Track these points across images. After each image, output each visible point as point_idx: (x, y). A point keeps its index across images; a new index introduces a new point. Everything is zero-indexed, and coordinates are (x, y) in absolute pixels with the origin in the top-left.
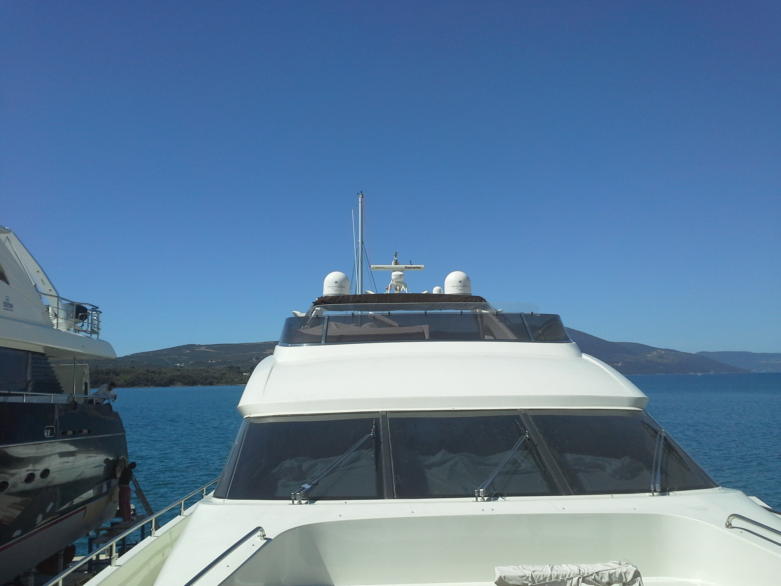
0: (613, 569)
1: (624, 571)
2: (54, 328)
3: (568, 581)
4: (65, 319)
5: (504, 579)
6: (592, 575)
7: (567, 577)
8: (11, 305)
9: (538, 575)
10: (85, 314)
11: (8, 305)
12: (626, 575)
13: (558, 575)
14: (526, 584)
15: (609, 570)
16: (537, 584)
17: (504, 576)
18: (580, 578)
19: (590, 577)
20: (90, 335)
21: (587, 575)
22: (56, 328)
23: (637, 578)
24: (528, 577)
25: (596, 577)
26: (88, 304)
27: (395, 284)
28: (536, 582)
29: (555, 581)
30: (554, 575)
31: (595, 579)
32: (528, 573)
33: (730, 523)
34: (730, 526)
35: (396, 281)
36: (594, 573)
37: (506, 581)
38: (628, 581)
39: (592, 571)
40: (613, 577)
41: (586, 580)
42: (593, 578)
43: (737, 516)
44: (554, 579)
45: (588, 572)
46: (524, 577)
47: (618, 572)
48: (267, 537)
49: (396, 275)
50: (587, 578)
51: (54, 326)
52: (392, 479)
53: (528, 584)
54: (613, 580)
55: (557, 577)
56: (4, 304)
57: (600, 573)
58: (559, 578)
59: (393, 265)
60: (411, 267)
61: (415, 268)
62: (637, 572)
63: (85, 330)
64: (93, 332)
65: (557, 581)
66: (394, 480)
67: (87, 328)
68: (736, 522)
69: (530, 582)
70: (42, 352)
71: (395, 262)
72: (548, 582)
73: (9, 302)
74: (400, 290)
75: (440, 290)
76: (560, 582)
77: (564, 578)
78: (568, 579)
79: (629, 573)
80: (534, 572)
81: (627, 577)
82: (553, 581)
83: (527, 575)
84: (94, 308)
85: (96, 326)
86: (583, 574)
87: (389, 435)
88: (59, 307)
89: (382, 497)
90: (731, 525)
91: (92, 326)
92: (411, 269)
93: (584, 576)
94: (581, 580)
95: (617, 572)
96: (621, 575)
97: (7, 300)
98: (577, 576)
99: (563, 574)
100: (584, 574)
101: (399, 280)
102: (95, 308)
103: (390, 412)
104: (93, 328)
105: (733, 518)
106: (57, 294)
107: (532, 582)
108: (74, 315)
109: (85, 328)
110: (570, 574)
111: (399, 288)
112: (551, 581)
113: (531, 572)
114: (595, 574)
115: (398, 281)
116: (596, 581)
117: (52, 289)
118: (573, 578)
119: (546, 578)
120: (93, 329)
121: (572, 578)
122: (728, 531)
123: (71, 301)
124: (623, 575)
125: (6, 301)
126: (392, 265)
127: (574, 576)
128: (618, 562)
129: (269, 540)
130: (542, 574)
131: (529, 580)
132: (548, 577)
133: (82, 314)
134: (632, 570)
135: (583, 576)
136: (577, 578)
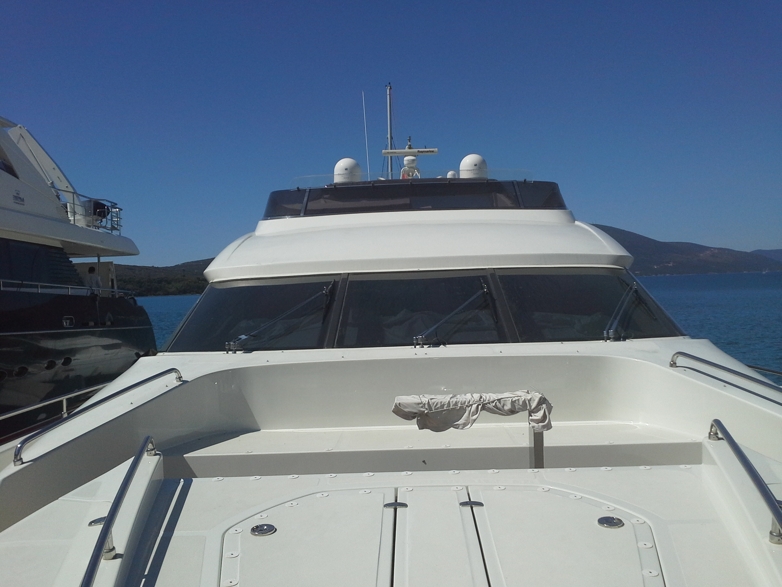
0: (517, 397)
1: (529, 398)
2: (71, 223)
3: (467, 408)
4: (83, 215)
5: (399, 406)
6: (493, 402)
7: (466, 404)
8: (22, 198)
9: (435, 402)
10: (103, 210)
11: (18, 199)
12: (530, 402)
13: (457, 402)
14: (422, 411)
15: (512, 397)
16: (434, 411)
17: (399, 403)
18: (480, 405)
19: (491, 404)
20: (111, 231)
21: (488, 402)
22: (73, 223)
23: (542, 405)
24: (425, 404)
25: (497, 404)
26: (106, 200)
27: (407, 169)
28: (433, 409)
29: (453, 408)
30: (452, 402)
31: (496, 406)
32: (425, 400)
33: (674, 362)
34: (674, 365)
35: (409, 166)
36: (495, 399)
37: (401, 408)
38: (532, 408)
39: (494, 398)
40: (517, 405)
41: (486, 407)
42: (494, 405)
43: (681, 353)
44: (452, 406)
45: (489, 399)
46: (421, 404)
47: (522, 399)
48: (183, 379)
49: (408, 160)
50: (487, 405)
51: (71, 222)
52: (336, 331)
53: (424, 411)
54: (516, 407)
55: (456, 403)
56: (14, 198)
57: (502, 400)
58: (458, 405)
59: (407, 149)
60: (423, 151)
61: (428, 152)
62: (542, 399)
63: (104, 225)
64: (113, 228)
65: (455, 408)
66: (338, 332)
67: (106, 225)
68: (681, 361)
69: (426, 409)
70: (60, 247)
71: (409, 147)
72: (446, 409)
73: (20, 197)
74: (413, 175)
75: (454, 175)
76: (458, 409)
77: (463, 405)
78: (467, 406)
79: (534, 400)
80: (431, 399)
81: (531, 405)
82: (451, 408)
83: (423, 402)
84: (112, 204)
85: (116, 222)
86: (483, 401)
87: (346, 293)
88: (75, 203)
89: (322, 347)
90: (675, 363)
91: (113, 223)
92: (423, 154)
93: (485, 402)
94: (480, 407)
95: (520, 399)
96: (524, 402)
97: (17, 194)
98: (477, 403)
99: (462, 401)
100: (485, 401)
101: (411, 165)
102: (114, 204)
103: (353, 274)
104: (113, 224)
105: (677, 357)
106: (73, 190)
107: (428, 409)
108: (92, 212)
109: (104, 224)
110: (469, 401)
111: (412, 174)
112: (450, 408)
113: (428, 399)
114: (496, 401)
115: (411, 167)
116: (497, 409)
117: (69, 186)
118: (473, 404)
119: (444, 405)
120: (113, 226)
121: (471, 405)
122: (672, 371)
123: (89, 198)
124: (527, 402)
125: (15, 195)
126: (405, 149)
127: (474, 403)
128: (526, 391)
129: (185, 382)
130: (440, 401)
131: (426, 407)
132: (446, 404)
133: (100, 210)
134: (537, 397)
135: (483, 403)
136: (476, 405)
